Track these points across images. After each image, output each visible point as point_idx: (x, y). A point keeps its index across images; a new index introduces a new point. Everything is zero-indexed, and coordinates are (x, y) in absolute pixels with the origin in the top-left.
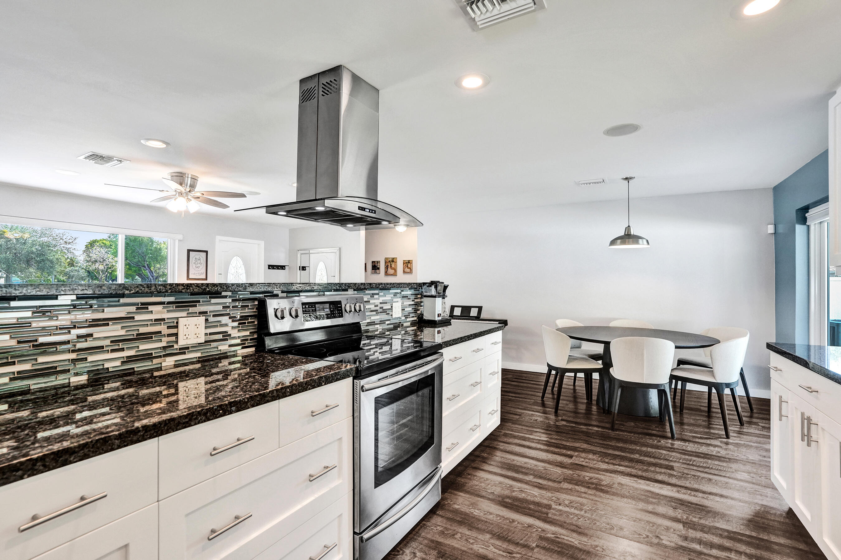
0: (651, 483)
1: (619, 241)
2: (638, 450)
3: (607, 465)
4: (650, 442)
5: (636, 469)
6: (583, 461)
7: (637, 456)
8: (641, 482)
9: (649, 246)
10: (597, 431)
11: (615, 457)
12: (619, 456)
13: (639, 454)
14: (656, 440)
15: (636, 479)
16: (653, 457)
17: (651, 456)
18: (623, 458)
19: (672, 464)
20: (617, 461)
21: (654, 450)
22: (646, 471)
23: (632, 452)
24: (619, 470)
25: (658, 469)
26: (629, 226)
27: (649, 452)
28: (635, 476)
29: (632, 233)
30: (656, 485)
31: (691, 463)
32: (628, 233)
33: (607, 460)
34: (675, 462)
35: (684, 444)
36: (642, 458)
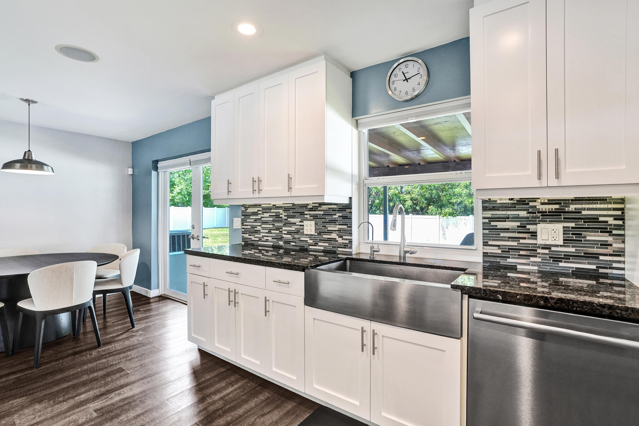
0: (119, 391)
1: (18, 165)
2: (81, 372)
3: (65, 403)
4: (84, 359)
5: (97, 388)
6: (34, 418)
7: (85, 378)
8: (113, 395)
9: (53, 174)
10: (17, 378)
11: (66, 390)
12: (68, 387)
13: (85, 374)
14: (87, 354)
15: (105, 397)
16: (100, 370)
17: (97, 370)
18: (74, 387)
19: (118, 367)
20: (72, 393)
21: (95, 364)
22: (106, 384)
23: (76, 376)
24: (82, 399)
25: (114, 377)
26: (29, 151)
27: (93, 368)
28: (102, 395)
29: (34, 158)
30: (125, 390)
31: (130, 357)
32: (28, 157)
33: (61, 399)
34: (119, 363)
35: (111, 346)
36: (91, 376)
